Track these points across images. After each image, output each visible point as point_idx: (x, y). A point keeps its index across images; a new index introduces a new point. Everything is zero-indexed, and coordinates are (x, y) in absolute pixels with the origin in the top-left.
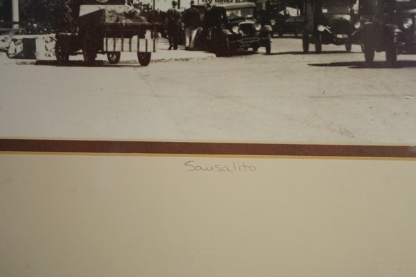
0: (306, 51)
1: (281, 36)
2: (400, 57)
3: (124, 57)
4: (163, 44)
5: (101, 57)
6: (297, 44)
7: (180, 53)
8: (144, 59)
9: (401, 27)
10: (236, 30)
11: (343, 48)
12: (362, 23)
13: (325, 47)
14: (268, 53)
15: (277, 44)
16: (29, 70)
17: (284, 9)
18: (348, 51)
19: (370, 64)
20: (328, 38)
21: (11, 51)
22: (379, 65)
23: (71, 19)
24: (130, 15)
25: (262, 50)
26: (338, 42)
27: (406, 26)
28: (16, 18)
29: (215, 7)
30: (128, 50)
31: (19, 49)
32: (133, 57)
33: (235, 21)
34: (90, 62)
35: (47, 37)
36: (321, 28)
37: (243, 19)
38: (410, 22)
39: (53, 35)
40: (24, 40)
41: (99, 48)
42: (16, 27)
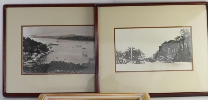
2: (168, 62)
3: (142, 63)
4: (146, 61)
5: (140, 63)
6: (158, 61)
7: (147, 62)
8: (144, 63)
10: (153, 60)
12: (164, 59)
15: (156, 61)
16: (133, 64)
18: (163, 61)
19: (165, 63)
20: (161, 60)
21: (131, 63)
23: (137, 59)
24: (143, 59)
28: (132, 59)
29: (150, 58)
30: (143, 62)
32: (143, 63)
34: (139, 63)
39: (135, 61)
41: (140, 62)
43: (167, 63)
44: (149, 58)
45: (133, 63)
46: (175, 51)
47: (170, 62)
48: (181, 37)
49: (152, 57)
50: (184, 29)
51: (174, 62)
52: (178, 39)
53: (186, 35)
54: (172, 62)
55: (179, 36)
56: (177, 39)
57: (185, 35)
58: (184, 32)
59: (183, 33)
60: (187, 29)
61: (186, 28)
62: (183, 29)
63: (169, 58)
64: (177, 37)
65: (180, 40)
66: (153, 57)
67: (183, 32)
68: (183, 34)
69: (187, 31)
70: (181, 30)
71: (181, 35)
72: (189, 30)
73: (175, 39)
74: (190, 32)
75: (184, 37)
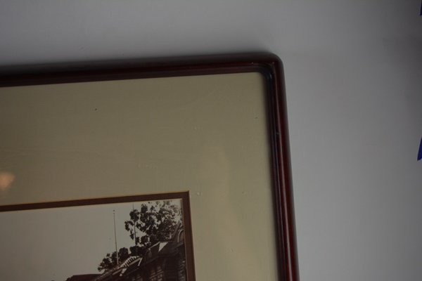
48: (132, 255)
50: (149, 211)
52: (115, 264)
53: (163, 241)
55: (123, 251)
56: (111, 266)
57: (153, 241)
58: (151, 222)
59: (143, 229)
60: (167, 207)
61: (161, 202)
62: (144, 209)
64: (114, 255)
65: (129, 269)
67: (144, 224)
68: (144, 239)
69: (163, 219)
70: (132, 218)
71: (134, 245)
72: (176, 211)
73: (99, 269)
74: (181, 222)
75: (150, 254)
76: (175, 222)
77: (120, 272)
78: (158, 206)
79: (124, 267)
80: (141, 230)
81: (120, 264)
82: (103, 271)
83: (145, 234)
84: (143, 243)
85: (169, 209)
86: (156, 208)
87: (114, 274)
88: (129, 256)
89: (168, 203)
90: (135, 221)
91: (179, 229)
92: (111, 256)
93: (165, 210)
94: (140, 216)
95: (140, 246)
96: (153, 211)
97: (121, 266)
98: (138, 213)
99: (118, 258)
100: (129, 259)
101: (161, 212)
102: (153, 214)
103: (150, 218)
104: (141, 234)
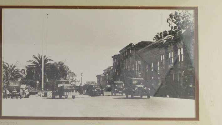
0: (112, 95)
1: (106, 92)
2: (134, 96)
3: (69, 97)
4: (78, 94)
5: (63, 97)
6: (110, 93)
7: (82, 96)
8: (74, 97)
9: (134, 89)
10: (95, 90)
11: (121, 94)
12: (125, 88)
13: (116, 94)
14: (103, 95)
15: (105, 93)
16: (45, 100)
17: (107, 85)
18: (122, 95)
19: (127, 98)
20: (117, 92)
21: (41, 96)
22: (129, 98)
23: (56, 88)
24: (70, 87)
25: (102, 95)
26: (120, 93)
27: (135, 89)
28: (43, 87)
29: (90, 85)
30: (70, 95)
31: (43, 95)
32: (71, 97)
33: (95, 88)
34: (61, 98)
35: (50, 92)
36: (116, 90)
37: (97, 87)
38: (136, 88)
39: (52, 92)
40: (44, 93)
41: (63, 94)
42: (43, 90)
43: (132, 98)
44: (85, 85)
45: (46, 95)
46: (152, 70)
47: (140, 96)
48: (169, 34)
49: (93, 82)
50: (178, 15)
51: (151, 97)
52: (161, 38)
53: (184, 29)
54: (146, 97)
55: (165, 32)
56: (159, 38)
57: (179, 29)
58: (179, 20)
59: (175, 23)
60: (187, 14)
61: (184, 11)
62: (176, 13)
63: (139, 86)
64: (161, 34)
65: (168, 41)
66: (96, 82)
67: (175, 21)
68: (175, 28)
69: (185, 19)
70: (170, 17)
71: (171, 30)
72: (191, 16)
73: (153, 39)
74: (193, 21)
75: (178, 35)
76: (190, 21)
77: (163, 42)
78: (183, 12)
79: (165, 40)
80: (174, 23)
81: (163, 38)
82: (155, 40)
83: (176, 25)
84: (174, 29)
85: (188, 15)
86: (181, 14)
87: (160, 42)
88: (167, 35)
89: (187, 12)
90: (171, 19)
91: (192, 24)
92: (159, 34)
93: (185, 15)
94: (174, 16)
95: (173, 30)
96: (180, 15)
97: (164, 39)
98: (173, 15)
99: (162, 35)
100: (167, 36)
101: (184, 15)
102: (180, 16)
103: (179, 18)
104: (174, 25)
